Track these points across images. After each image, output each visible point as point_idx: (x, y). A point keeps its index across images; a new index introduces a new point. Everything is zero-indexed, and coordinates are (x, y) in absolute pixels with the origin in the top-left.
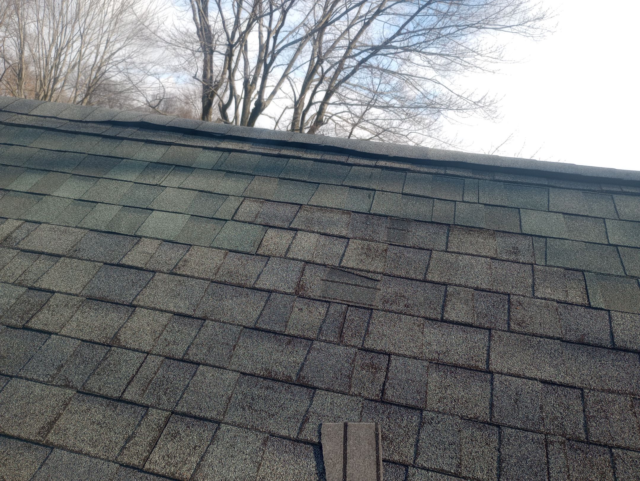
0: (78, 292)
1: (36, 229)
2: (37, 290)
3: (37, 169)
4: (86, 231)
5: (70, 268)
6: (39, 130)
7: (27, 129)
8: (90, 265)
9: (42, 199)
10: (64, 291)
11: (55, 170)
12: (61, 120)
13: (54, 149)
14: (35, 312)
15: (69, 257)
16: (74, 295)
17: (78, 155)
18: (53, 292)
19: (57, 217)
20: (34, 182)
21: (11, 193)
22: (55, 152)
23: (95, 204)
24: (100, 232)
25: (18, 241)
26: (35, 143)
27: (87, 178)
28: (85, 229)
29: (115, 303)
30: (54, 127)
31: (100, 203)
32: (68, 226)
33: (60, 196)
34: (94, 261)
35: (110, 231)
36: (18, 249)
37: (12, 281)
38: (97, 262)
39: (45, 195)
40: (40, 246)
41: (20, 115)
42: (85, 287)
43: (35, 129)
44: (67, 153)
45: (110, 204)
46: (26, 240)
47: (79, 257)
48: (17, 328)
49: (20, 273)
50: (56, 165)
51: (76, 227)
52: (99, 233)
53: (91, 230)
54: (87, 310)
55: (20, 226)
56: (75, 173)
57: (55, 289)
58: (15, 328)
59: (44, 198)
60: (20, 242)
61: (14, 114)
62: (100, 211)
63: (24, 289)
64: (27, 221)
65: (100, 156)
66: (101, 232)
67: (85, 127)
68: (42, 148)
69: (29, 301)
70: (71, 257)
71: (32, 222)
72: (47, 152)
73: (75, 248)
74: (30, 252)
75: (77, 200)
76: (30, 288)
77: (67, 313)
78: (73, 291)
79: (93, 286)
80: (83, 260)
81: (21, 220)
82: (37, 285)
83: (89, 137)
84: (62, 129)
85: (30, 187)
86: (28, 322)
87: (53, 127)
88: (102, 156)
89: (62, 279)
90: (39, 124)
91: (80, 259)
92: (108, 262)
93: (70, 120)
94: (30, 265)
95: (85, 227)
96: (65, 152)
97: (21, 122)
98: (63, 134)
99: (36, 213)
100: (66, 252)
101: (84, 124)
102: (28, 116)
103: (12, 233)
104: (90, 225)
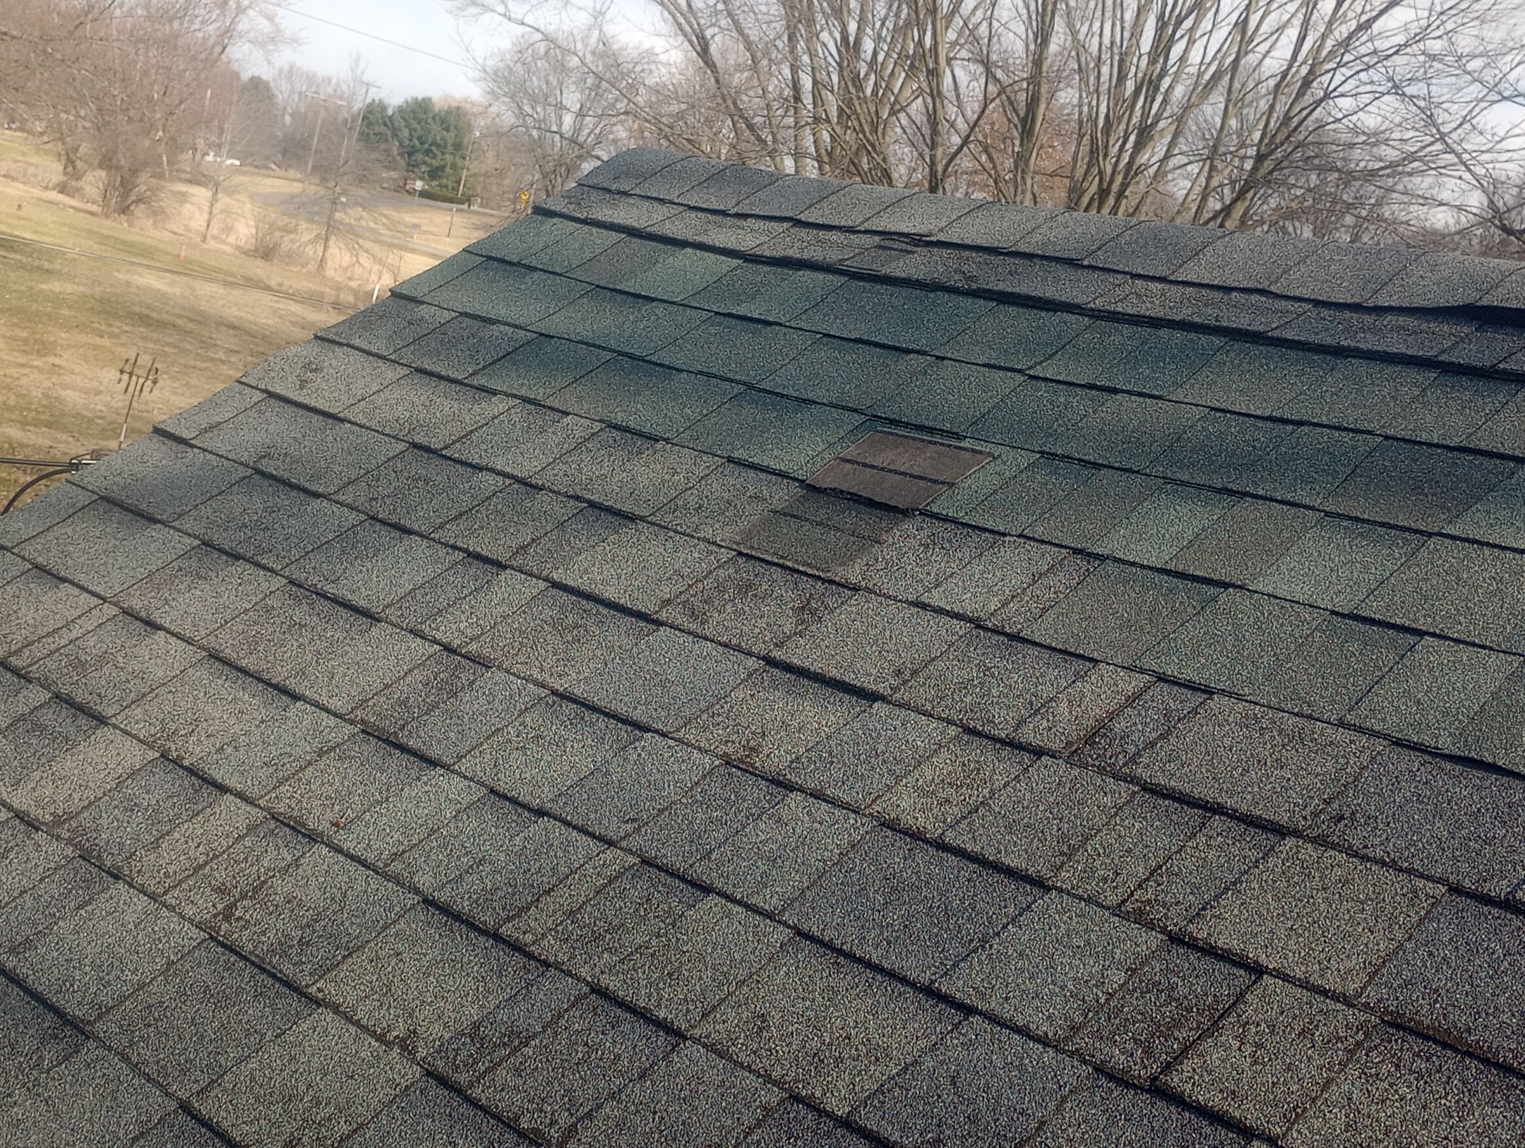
0: (1352, 987)
1: (1195, 711)
2: (1201, 949)
3: (1199, 487)
4: (1380, 745)
5: (1316, 883)
6: (1204, 339)
7: (1164, 333)
8: (1395, 884)
9: (1215, 599)
10: (1299, 974)
11: (1261, 492)
12: (1283, 303)
13: (1259, 413)
14: (1194, 1035)
15: (1313, 841)
16: (1335, 997)
17: (1348, 436)
18: (1258, 971)
19: (1268, 677)
20: (1189, 535)
21: (1110, 567)
22: (1260, 424)
23: (1412, 639)
24: (1430, 753)
25: (1132, 749)
26: (1192, 386)
27: (1382, 530)
28: (1375, 734)
29: (1497, 1065)
30: (1261, 328)
31: (1433, 635)
32: (1309, 717)
33: (1279, 593)
34: (1409, 871)
35: (1473, 755)
36: (1130, 779)
37: (1112, 899)
38: (1422, 876)
39: (1226, 585)
40: (1211, 782)
41: (1139, 283)
42: (1376, 973)
43: (1193, 336)
44: (1306, 429)
45: (1474, 644)
46: (1163, 750)
47: (1350, 847)
48: (1128, 1085)
49: (1141, 872)
50: (1265, 474)
51: (1341, 724)
52: (1427, 757)
53: (1398, 743)
54: (1384, 1070)
55: (1137, 696)
56: (1332, 508)
57: (1263, 959)
58: (1121, 1080)
59: (1224, 596)
60: (1138, 754)
61: (1119, 276)
62: (1431, 670)
63: (1155, 939)
64: (1162, 678)
65: (1430, 445)
66: (1437, 754)
67: (1373, 330)
68: (1218, 405)
69: (1173, 988)
70: (1322, 841)
71: (1180, 685)
72: (1234, 422)
73: (1335, 806)
74: (1174, 799)
75: (1343, 616)
76: (1176, 939)
77: (1311, 1066)
78: (1331, 982)
79: (1406, 974)
80: (1369, 859)
81: (1142, 671)
82: (1200, 932)
83: (1390, 370)
84: (1289, 335)
85: (1174, 550)
86: (1167, 1067)
87: (1257, 327)
88: (1437, 446)
89: (1290, 924)
90: (1206, 316)
91: (1356, 855)
92: (1467, 883)
93: (1317, 303)
94: (1174, 849)
95: (1376, 728)
96: (1300, 423)
97: (1146, 309)
98: (1292, 354)
99: (1196, 653)
100: (1305, 818)
101: (1369, 319)
102: (1166, 287)
103: (1112, 716)
104: (1390, 723)
